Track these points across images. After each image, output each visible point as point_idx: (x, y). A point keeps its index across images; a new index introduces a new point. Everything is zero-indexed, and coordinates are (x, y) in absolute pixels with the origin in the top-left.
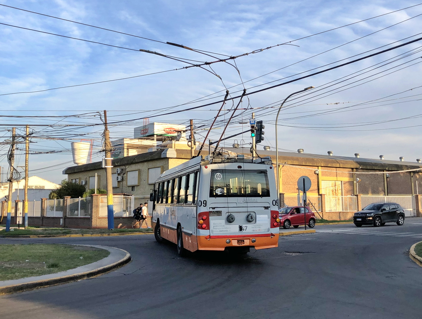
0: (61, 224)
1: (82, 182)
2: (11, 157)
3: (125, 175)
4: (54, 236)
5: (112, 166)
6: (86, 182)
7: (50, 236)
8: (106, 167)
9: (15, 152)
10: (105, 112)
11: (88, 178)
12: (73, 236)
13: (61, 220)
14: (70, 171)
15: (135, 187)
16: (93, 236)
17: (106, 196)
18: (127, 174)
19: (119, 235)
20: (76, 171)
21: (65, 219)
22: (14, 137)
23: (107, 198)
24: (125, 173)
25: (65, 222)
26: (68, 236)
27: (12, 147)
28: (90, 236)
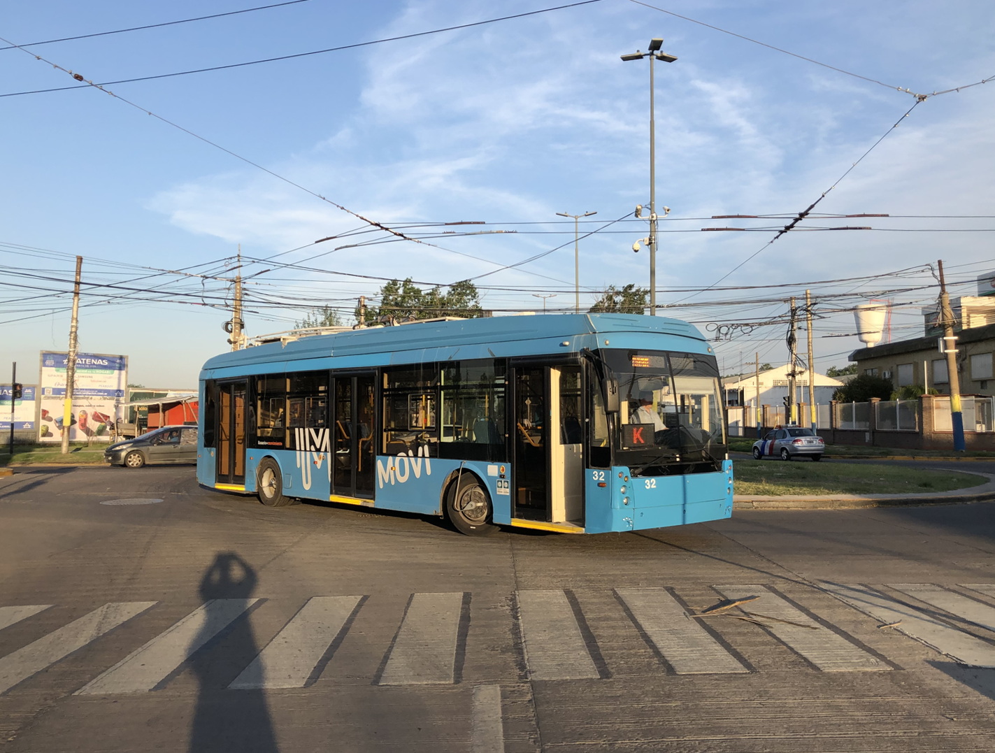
0: (867, 441)
1: (885, 373)
2: (791, 341)
3: (967, 361)
4: (868, 458)
5: (956, 349)
6: (892, 373)
7: (862, 458)
8: (946, 351)
9: (797, 334)
10: (940, 262)
11: (895, 366)
12: (898, 458)
13: (867, 435)
14: (862, 356)
15: (988, 382)
16: (930, 460)
17: (948, 398)
18: (970, 359)
19: (976, 461)
20: (872, 356)
21: (873, 432)
22: (793, 311)
23: (951, 400)
24: (966, 358)
25: (873, 439)
26: (889, 458)
27: (792, 327)
28: (927, 459)
